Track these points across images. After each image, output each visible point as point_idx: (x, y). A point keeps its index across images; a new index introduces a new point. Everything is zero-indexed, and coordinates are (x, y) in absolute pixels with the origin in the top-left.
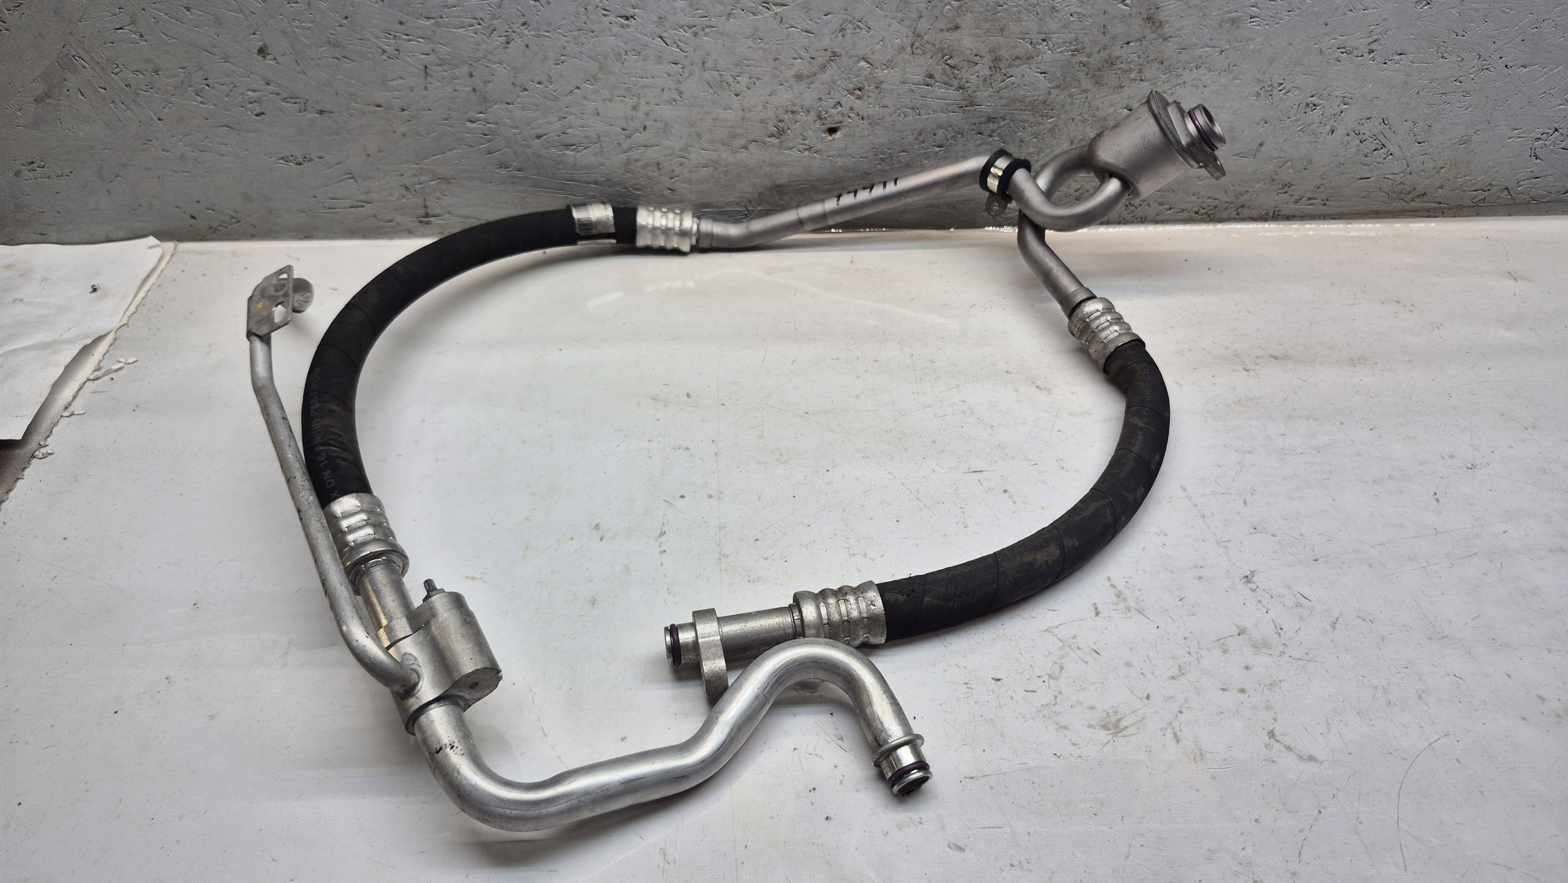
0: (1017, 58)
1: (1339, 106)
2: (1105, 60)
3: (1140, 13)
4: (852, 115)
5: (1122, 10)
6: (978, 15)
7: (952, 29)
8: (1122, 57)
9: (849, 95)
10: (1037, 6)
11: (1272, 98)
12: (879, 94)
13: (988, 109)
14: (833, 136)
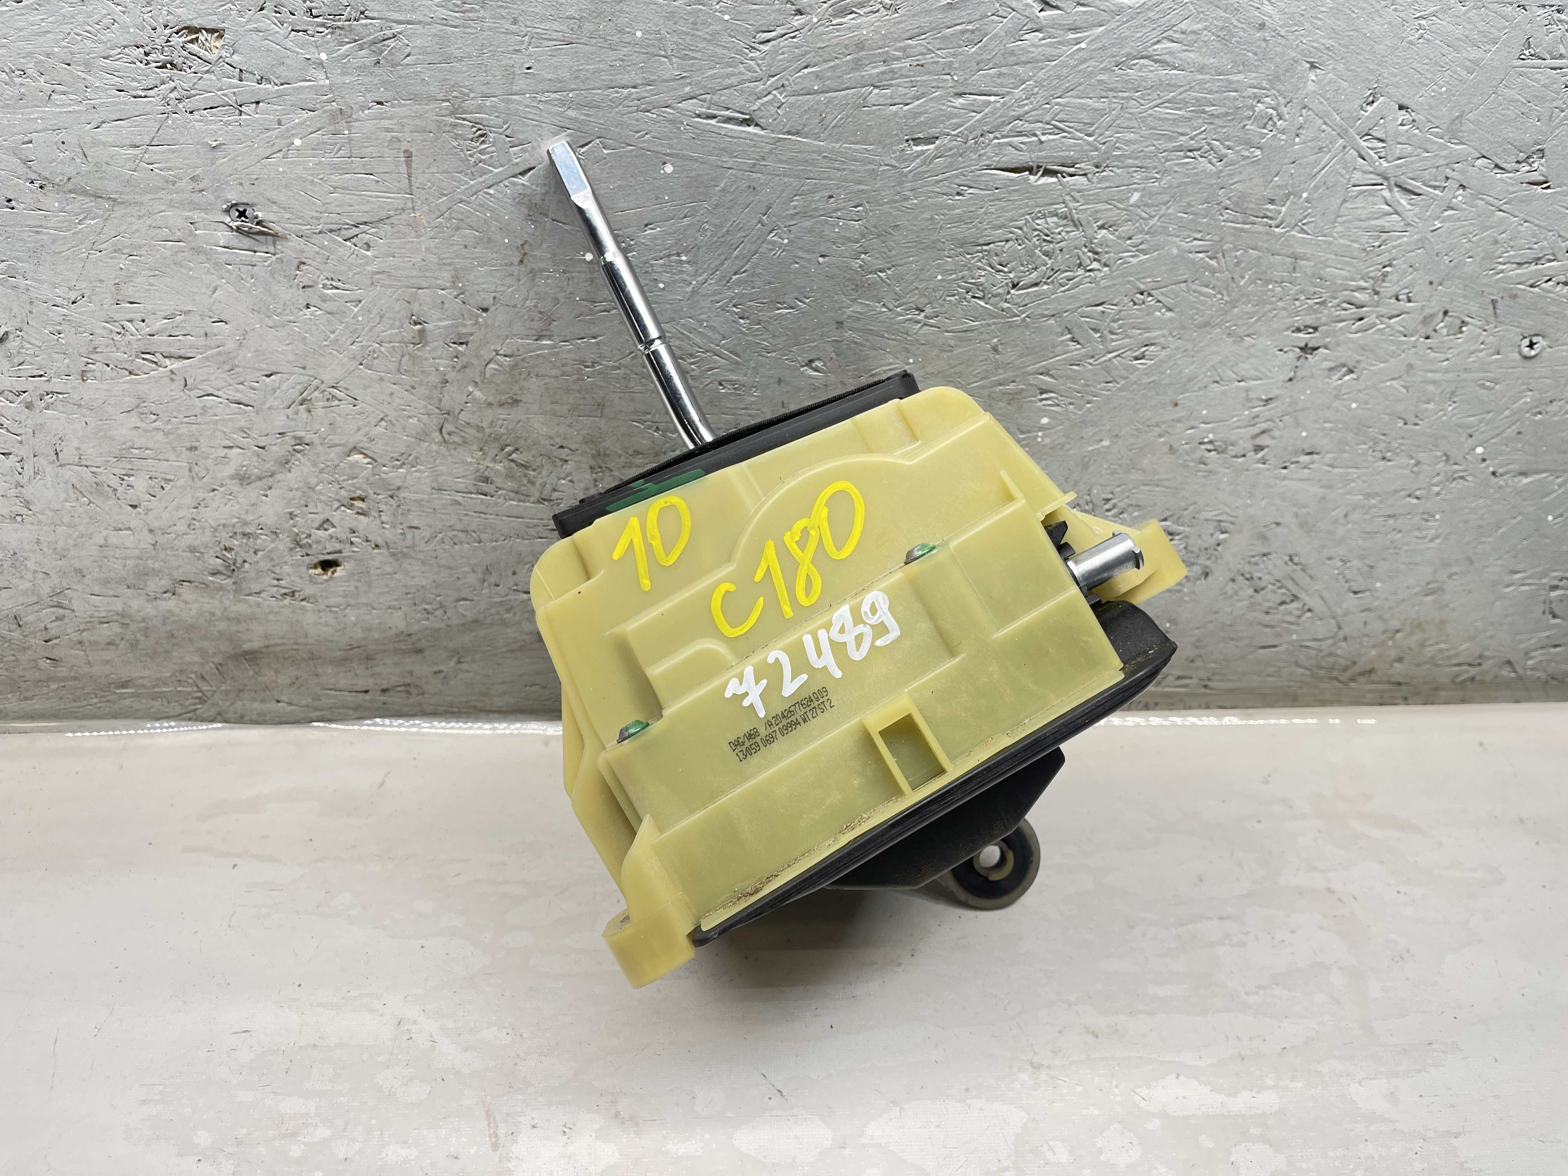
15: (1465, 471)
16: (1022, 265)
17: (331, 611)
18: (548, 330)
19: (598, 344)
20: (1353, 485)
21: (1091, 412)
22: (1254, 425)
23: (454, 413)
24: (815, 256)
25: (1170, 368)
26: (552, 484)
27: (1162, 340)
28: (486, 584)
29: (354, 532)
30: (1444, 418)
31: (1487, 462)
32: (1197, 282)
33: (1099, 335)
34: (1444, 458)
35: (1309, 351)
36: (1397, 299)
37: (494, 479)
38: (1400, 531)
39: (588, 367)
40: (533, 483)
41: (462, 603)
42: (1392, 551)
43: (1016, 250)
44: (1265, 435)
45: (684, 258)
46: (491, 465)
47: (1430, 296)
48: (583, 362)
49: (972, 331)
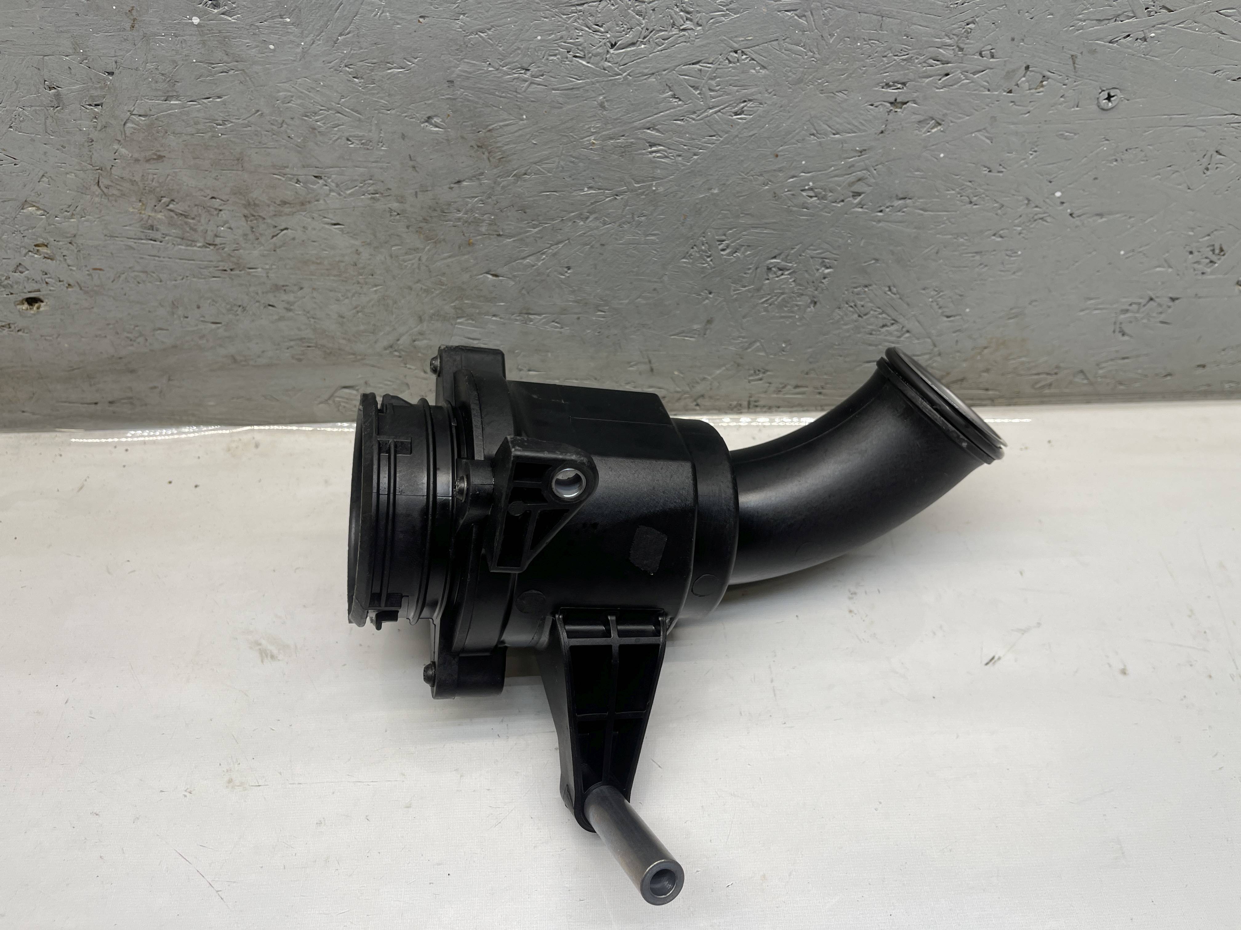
0: (284, 203)
1: (818, 270)
2: (430, 207)
3: (462, 137)
4: (50, 280)
5: (432, 132)
6: (189, 137)
7: (154, 159)
8: (455, 202)
9: (30, 253)
10: (285, 126)
11: (711, 260)
12: (79, 251)
13: (267, 273)
14: (35, 308)
15: (1044, 213)
16: (617, 25)
17: (45, 339)
18: (175, 91)
19: (224, 103)
20: (943, 226)
21: (699, 164)
22: (851, 174)
23: (106, 169)
24: (414, 16)
25: (768, 123)
26: (212, 231)
27: (759, 96)
28: (175, 316)
29: (46, 274)
30: (1026, 166)
31: (1065, 205)
32: (787, 40)
33: (698, 92)
34: (1026, 202)
35: (899, 105)
36: (981, 55)
37: (158, 227)
38: (986, 266)
39: (221, 125)
40: (195, 230)
41: (159, 332)
42: (978, 282)
43: (611, 9)
44: (860, 182)
45: (288, 20)
46: (153, 214)
47: (1012, 52)
48: (213, 120)
49: (578, 89)
